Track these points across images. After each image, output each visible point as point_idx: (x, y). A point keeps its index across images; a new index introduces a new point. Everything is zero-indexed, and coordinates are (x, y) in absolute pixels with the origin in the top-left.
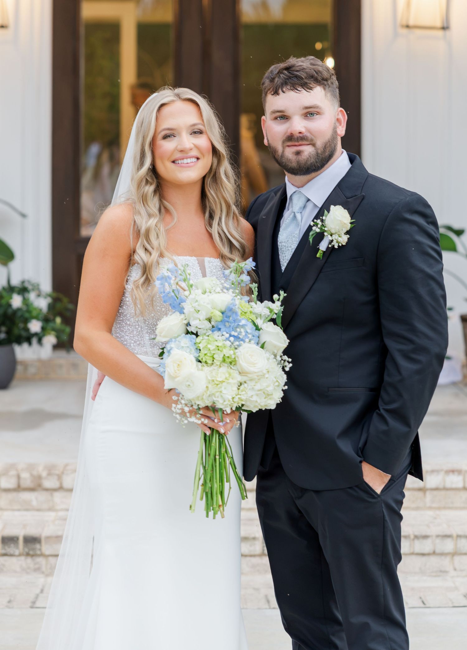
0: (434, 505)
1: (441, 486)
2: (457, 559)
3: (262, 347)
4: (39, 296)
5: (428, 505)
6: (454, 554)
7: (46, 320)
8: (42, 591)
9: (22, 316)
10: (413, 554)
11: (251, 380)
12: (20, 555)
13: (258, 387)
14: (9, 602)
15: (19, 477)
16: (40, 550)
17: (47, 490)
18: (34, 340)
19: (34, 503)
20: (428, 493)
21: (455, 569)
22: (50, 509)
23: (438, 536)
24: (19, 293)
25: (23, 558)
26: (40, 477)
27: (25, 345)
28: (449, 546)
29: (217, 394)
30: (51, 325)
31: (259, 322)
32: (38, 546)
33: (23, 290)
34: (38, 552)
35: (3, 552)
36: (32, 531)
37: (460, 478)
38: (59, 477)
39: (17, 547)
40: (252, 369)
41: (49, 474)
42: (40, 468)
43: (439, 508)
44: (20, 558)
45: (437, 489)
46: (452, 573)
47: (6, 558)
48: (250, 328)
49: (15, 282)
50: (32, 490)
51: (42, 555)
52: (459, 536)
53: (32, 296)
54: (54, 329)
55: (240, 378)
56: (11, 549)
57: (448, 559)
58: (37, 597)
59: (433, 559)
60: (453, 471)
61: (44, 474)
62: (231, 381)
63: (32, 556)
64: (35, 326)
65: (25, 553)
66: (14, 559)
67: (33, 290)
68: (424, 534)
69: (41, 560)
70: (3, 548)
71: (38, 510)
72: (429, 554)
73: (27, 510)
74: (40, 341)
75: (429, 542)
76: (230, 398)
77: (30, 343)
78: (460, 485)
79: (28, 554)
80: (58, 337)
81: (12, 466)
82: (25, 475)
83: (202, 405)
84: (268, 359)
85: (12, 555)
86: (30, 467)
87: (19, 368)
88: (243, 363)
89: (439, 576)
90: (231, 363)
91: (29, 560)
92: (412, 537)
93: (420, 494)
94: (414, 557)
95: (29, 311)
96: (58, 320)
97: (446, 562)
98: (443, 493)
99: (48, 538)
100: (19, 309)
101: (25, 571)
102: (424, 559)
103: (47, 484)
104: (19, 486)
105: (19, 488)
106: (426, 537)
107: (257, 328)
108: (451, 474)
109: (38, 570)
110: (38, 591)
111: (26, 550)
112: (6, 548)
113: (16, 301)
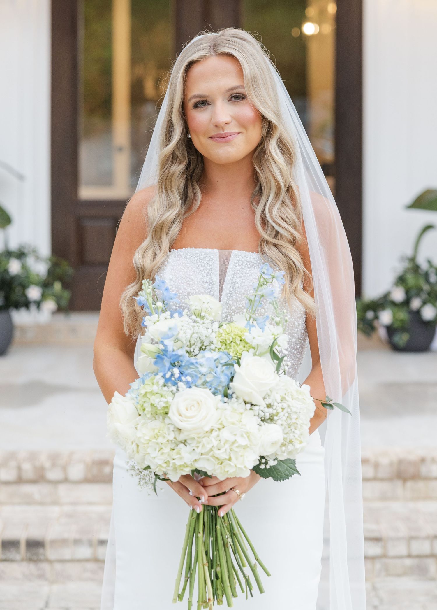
4: (37, 260)
7: (46, 285)
9: (20, 283)
12: (21, 560)
15: (19, 469)
16: (44, 554)
17: (50, 482)
18: (33, 307)
22: (55, 503)
24: (17, 259)
25: (24, 564)
26: (43, 469)
27: (23, 311)
30: (49, 291)
32: (41, 551)
33: (21, 255)
34: (42, 558)
35: (3, 557)
36: (35, 534)
38: (64, 469)
39: (18, 551)
41: (54, 465)
42: (43, 458)
44: (20, 564)
47: (6, 564)
49: (13, 246)
50: (34, 482)
51: (47, 561)
53: (30, 261)
54: (52, 295)
56: (12, 554)
61: (48, 465)
63: (35, 561)
64: (34, 293)
65: (27, 558)
66: (16, 565)
67: (31, 254)
69: (45, 566)
70: (3, 553)
71: (41, 504)
73: (28, 504)
74: (39, 307)
77: (28, 310)
79: (30, 560)
80: (58, 303)
81: (12, 456)
82: (27, 467)
85: (12, 561)
86: (33, 456)
91: (32, 566)
95: (28, 276)
96: (59, 285)
99: (53, 542)
100: (17, 276)
101: (27, 578)
103: (51, 475)
104: (20, 479)
105: (20, 481)
109: (41, 576)
110: (42, 604)
111: (29, 555)
112: (7, 553)
113: (15, 267)
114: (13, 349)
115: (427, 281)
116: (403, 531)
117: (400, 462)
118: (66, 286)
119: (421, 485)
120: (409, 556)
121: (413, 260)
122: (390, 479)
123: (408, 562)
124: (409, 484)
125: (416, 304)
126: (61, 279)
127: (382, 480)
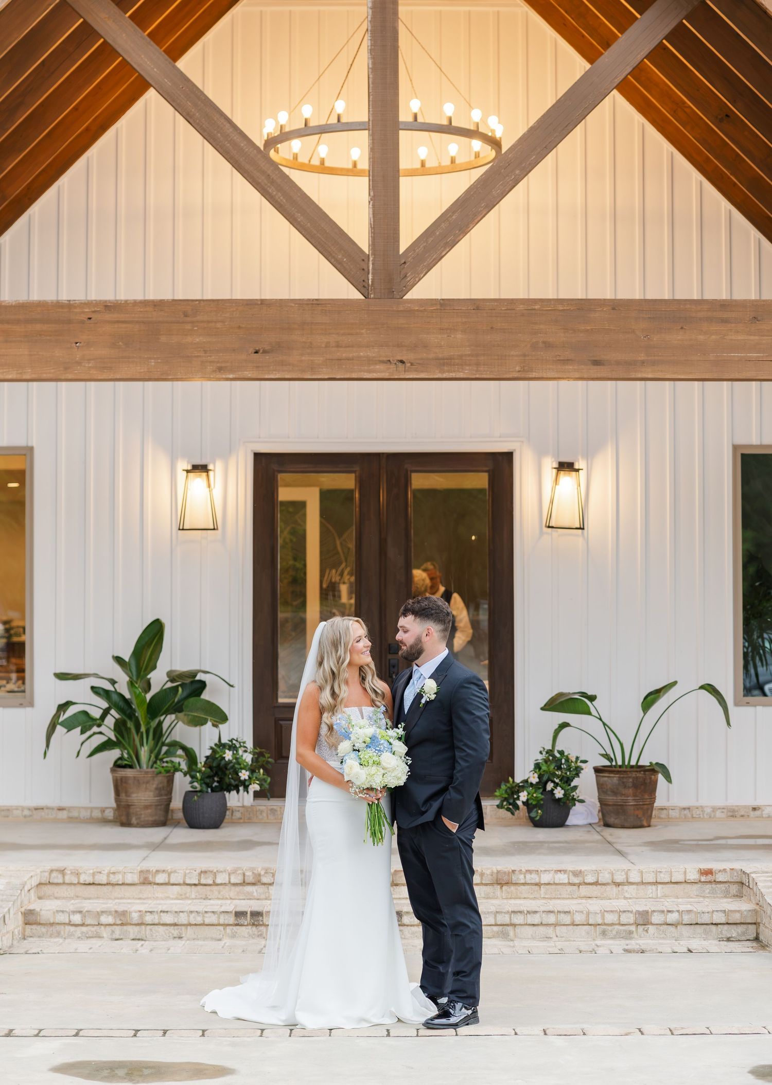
0: (546, 897)
1: (552, 882)
2: (558, 928)
3: (394, 754)
4: (246, 751)
5: (542, 896)
6: (555, 925)
7: (252, 771)
8: (265, 947)
9: (233, 767)
10: (526, 924)
11: (389, 772)
12: (247, 925)
13: (393, 775)
14: (243, 951)
15: (244, 875)
16: (262, 921)
17: (264, 884)
18: (241, 788)
19: (255, 894)
20: (542, 886)
21: (557, 936)
23: (544, 912)
24: (229, 750)
25: (250, 927)
26: (260, 875)
27: (234, 793)
28: (552, 919)
29: (372, 781)
30: (255, 775)
31: (391, 740)
32: (261, 918)
33: (232, 747)
34: (261, 923)
35: (236, 922)
36: (256, 908)
37: (566, 876)
39: (246, 920)
40: (388, 766)
41: (266, 873)
42: (259, 870)
43: (551, 899)
44: (247, 927)
45: (549, 884)
46: (555, 939)
47: (238, 927)
48: (386, 744)
49: (225, 740)
50: (254, 884)
52: (559, 912)
53: (240, 752)
54: (257, 779)
55: (383, 772)
56: (242, 921)
57: (552, 928)
58: (262, 949)
59: (541, 928)
60: (560, 871)
61: (262, 873)
62: (378, 773)
63: (257, 926)
64: (244, 775)
65: (251, 924)
66: (244, 928)
67: (241, 746)
68: (534, 910)
70: (236, 920)
71: (258, 899)
72: (537, 925)
73: (250, 899)
74: (246, 788)
75: (538, 915)
76: (379, 782)
77: (238, 792)
78: (566, 881)
79: (253, 924)
80: (261, 785)
81: (238, 869)
82: (248, 873)
83: (365, 787)
84: (397, 760)
85: (242, 925)
86: (252, 869)
87: (228, 813)
88: (384, 764)
89: (546, 941)
90: (377, 764)
91: (254, 928)
92: (526, 912)
93: (537, 888)
94: (527, 927)
95: (240, 764)
96: (262, 771)
97: (550, 931)
98: (553, 887)
100: (230, 761)
101: (251, 936)
102: (535, 928)
103: (265, 880)
104: (244, 882)
105: (244, 883)
106: (535, 912)
107: (391, 744)
108: (559, 872)
109: (260, 936)
110: (262, 947)
111: (253, 921)
112: (238, 919)
113: (228, 755)
114: (223, 825)
115: (559, 768)
116: (493, 909)
117: (498, 872)
118: (267, 772)
119: (513, 888)
120: (496, 925)
121: (550, 752)
122: (492, 884)
123: (495, 929)
124: (505, 888)
125: (550, 786)
126: (263, 767)
127: (486, 885)
